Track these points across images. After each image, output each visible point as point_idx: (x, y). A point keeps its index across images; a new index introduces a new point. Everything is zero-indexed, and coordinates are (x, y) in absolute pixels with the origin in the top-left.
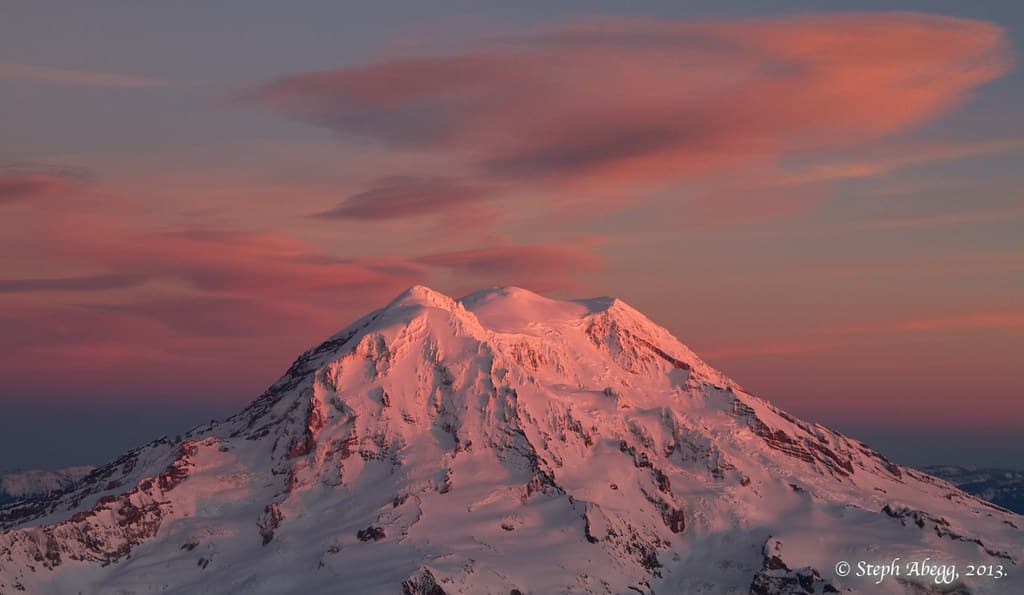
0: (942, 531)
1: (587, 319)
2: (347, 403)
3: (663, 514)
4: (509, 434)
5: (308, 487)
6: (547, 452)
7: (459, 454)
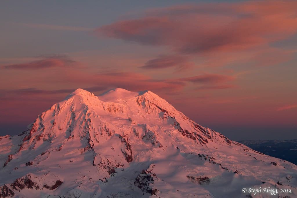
0: (211, 161)
1: (137, 97)
2: (44, 125)
3: (125, 157)
4: (86, 133)
5: (26, 149)
6: (95, 138)
7: (69, 139)
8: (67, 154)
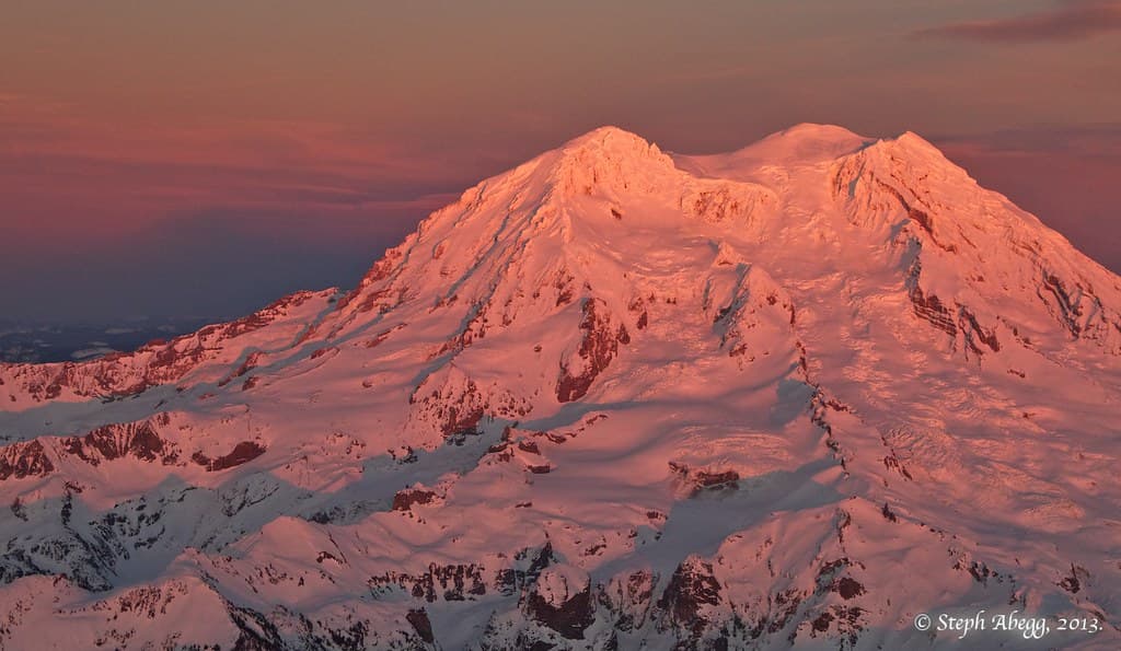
0: (819, 416)
1: (841, 160)
3: (559, 382)
6: (503, 309)
7: (439, 309)
8: (381, 359)
